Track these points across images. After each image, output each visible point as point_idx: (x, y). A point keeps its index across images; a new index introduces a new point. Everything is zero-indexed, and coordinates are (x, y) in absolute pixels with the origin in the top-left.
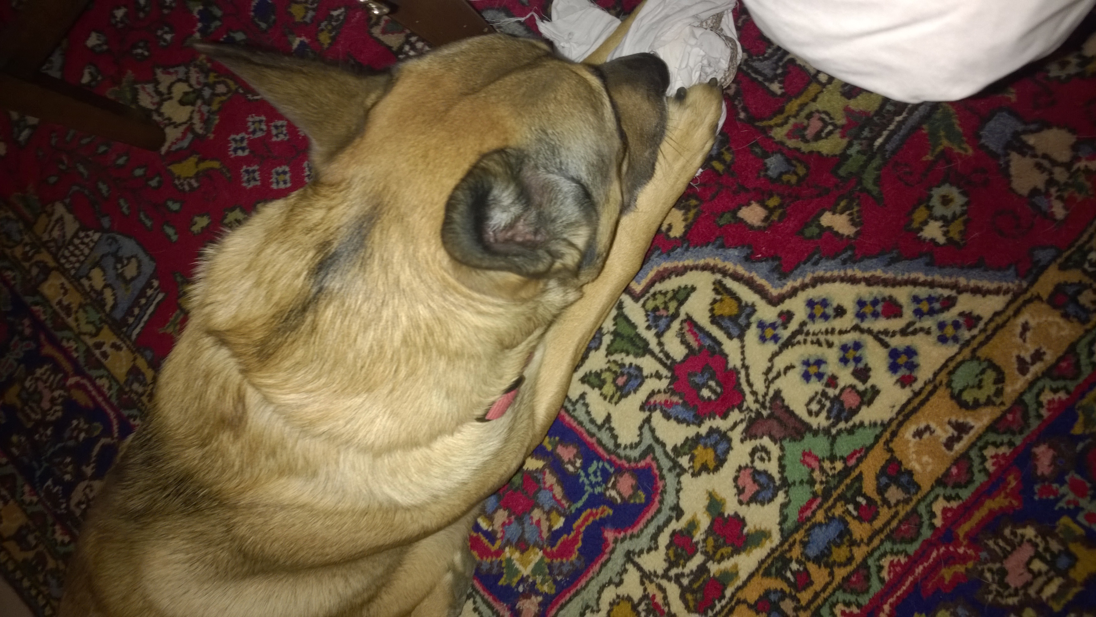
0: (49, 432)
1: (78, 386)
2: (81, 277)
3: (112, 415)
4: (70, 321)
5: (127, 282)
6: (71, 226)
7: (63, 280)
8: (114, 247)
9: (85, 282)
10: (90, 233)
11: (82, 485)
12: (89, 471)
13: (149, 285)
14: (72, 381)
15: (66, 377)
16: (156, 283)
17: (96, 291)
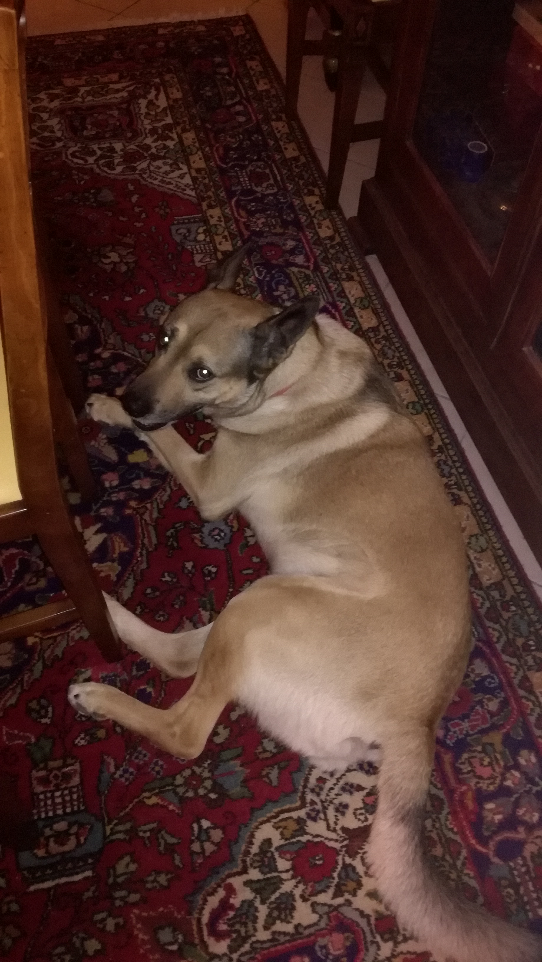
0: (269, 212)
1: (242, 217)
2: (208, 242)
3: (233, 203)
4: (226, 233)
5: (189, 231)
6: (197, 258)
7: (218, 246)
8: (184, 241)
9: (208, 239)
10: (190, 250)
11: (266, 193)
12: (259, 195)
13: (179, 223)
14: (243, 220)
15: (244, 223)
16: (175, 222)
17: (205, 234)
